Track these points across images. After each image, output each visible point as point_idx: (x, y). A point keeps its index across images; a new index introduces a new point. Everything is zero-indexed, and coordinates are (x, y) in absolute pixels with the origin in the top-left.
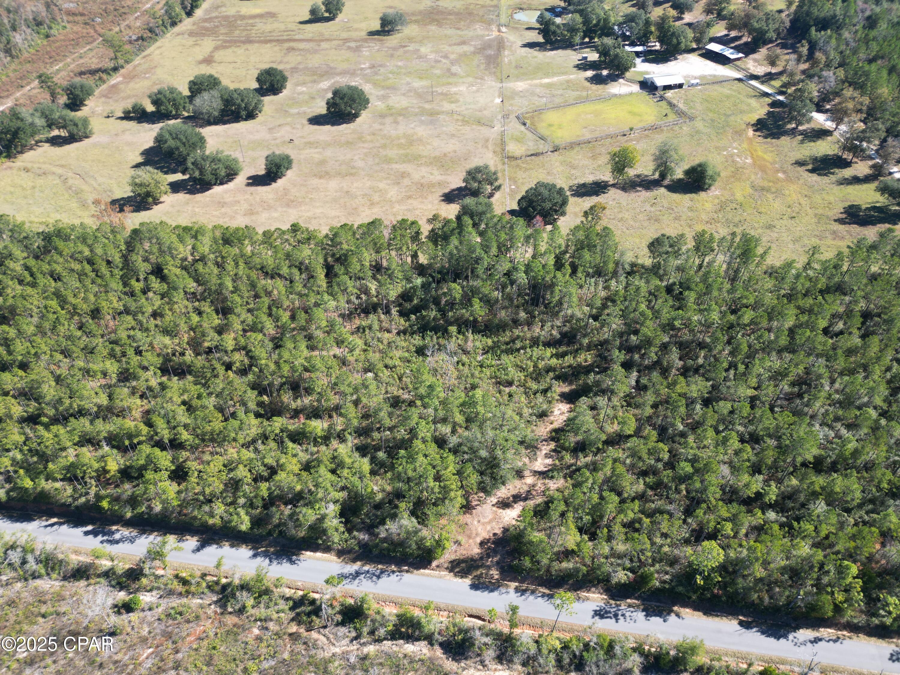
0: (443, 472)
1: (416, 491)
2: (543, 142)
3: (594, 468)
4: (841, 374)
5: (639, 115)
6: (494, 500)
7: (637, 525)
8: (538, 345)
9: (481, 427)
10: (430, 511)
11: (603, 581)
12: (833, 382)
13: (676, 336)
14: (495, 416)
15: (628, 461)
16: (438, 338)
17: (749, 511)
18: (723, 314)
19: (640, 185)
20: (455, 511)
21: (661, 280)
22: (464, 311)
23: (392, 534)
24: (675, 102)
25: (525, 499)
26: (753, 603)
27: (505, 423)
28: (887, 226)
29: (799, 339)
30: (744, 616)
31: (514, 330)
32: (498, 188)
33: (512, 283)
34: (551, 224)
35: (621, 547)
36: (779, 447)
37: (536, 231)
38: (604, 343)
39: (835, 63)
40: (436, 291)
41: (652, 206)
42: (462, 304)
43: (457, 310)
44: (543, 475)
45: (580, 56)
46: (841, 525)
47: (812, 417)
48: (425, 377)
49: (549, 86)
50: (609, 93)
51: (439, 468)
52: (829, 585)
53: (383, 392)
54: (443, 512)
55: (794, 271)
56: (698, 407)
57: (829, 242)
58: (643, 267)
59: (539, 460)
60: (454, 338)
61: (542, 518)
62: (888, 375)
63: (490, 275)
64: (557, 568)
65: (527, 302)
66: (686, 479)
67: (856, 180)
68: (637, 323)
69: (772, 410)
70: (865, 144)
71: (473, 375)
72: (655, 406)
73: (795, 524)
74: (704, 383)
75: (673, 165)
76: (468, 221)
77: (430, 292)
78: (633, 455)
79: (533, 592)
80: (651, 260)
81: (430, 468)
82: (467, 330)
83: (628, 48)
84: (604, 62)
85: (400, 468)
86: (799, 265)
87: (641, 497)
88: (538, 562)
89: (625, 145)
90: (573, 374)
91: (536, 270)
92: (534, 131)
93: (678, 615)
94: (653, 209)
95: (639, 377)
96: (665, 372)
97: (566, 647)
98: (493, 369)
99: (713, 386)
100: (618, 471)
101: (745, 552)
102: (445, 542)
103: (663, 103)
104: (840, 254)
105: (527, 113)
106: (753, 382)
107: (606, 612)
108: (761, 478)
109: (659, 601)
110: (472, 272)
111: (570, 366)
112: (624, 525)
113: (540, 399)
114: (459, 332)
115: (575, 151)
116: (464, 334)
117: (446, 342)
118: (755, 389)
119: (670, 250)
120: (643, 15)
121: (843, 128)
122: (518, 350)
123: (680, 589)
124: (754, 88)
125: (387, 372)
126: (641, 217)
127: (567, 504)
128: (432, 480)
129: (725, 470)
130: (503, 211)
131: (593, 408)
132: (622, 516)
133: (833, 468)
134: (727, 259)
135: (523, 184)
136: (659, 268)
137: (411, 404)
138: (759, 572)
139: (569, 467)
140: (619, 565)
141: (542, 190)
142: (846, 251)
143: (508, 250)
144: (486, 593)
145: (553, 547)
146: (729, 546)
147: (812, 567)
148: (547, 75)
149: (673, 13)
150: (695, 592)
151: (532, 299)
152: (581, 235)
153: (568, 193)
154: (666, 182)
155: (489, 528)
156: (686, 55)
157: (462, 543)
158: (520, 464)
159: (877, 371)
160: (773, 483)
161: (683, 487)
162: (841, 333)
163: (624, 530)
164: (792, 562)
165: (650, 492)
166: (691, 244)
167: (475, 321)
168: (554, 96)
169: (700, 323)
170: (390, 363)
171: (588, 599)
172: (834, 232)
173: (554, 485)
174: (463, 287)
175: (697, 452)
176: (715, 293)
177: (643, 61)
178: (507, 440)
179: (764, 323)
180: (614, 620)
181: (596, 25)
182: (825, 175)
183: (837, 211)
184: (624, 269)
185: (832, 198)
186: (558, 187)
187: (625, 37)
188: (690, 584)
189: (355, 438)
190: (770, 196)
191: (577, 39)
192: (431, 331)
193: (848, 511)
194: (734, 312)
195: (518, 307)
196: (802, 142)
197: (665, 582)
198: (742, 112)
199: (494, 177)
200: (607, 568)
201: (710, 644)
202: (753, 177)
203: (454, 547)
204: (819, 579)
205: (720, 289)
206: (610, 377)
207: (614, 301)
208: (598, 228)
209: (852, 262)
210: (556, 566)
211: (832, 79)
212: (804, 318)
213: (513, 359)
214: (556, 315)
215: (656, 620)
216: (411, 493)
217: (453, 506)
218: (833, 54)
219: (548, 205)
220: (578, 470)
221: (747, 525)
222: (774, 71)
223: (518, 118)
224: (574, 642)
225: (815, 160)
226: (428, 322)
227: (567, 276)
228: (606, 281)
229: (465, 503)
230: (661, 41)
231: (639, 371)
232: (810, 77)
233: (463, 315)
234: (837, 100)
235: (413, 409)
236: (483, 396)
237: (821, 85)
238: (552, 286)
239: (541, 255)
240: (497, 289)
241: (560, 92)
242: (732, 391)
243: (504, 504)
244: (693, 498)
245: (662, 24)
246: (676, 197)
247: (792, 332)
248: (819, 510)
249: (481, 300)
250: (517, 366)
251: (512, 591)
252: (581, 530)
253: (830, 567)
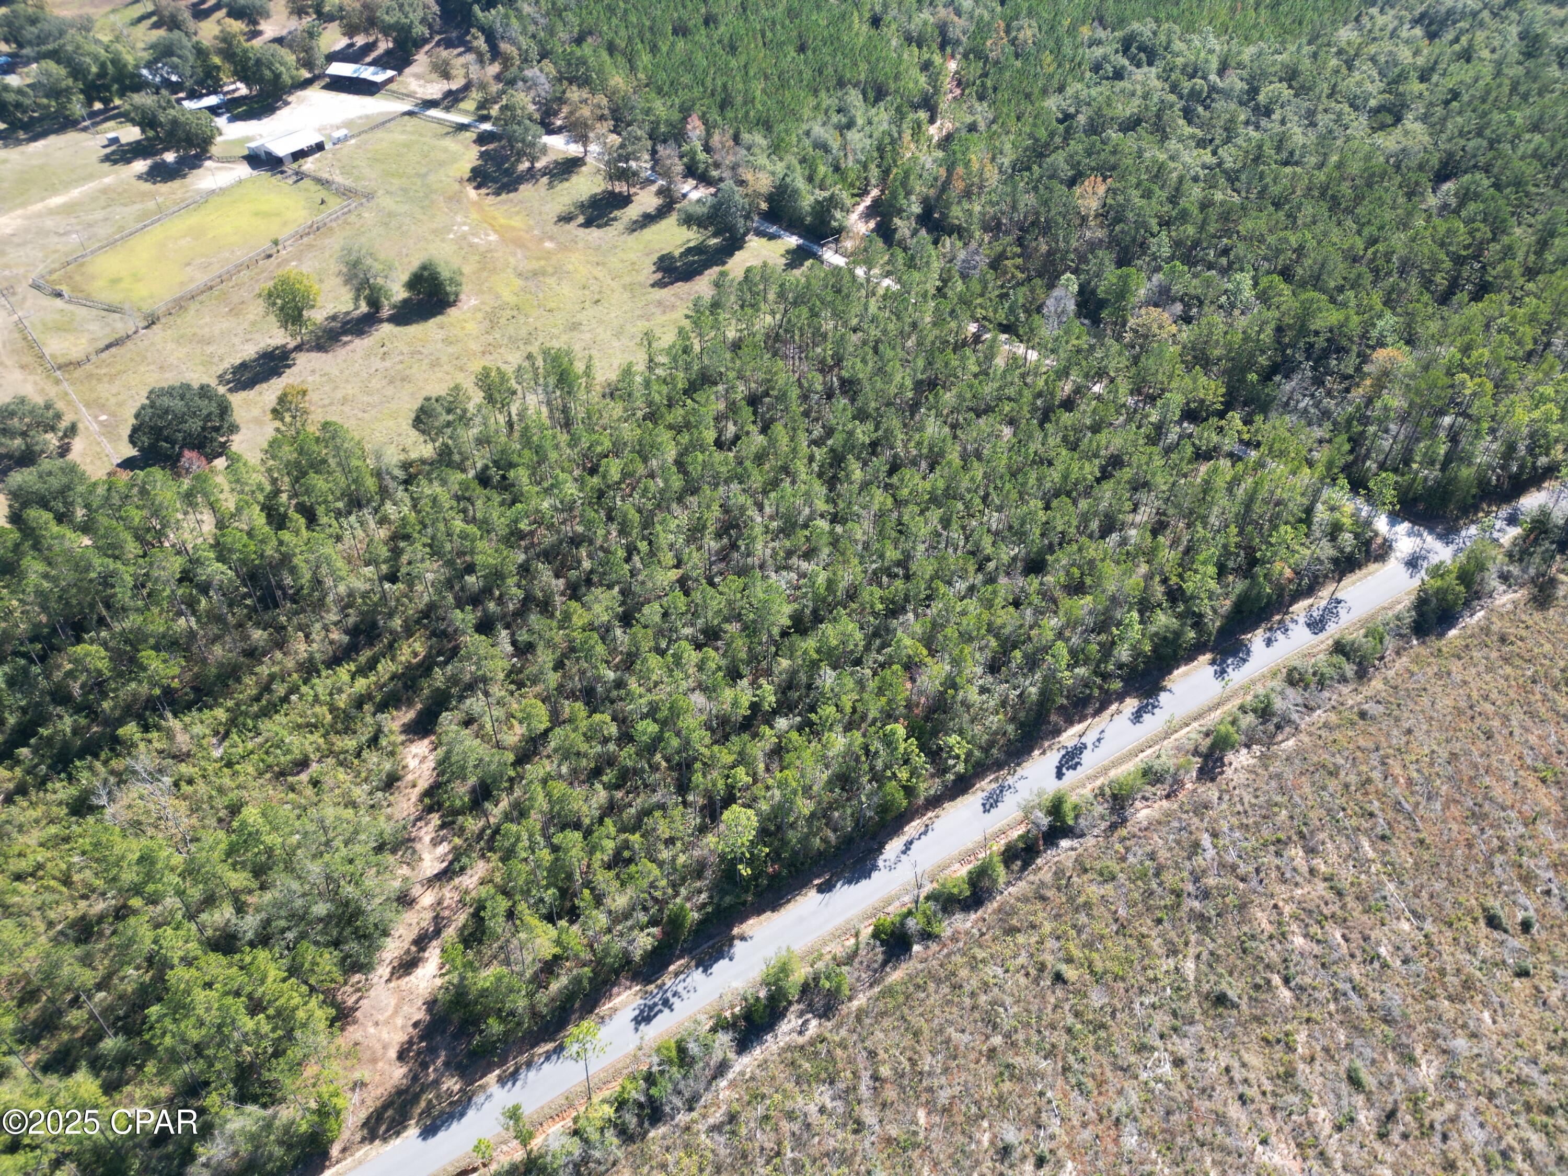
0: (261, 990)
1: (226, 1058)
2: (117, 316)
3: (519, 812)
4: (765, 492)
5: (278, 215)
6: (384, 971)
7: (626, 854)
8: (318, 672)
9: (289, 868)
10: (276, 1072)
11: (622, 967)
12: (760, 507)
13: (532, 545)
14: (306, 834)
15: (564, 770)
16: (105, 763)
17: (755, 735)
18: (580, 481)
19: (345, 332)
20: (322, 1039)
21: (464, 471)
22: (133, 685)
23: (220, 1163)
24: (325, 176)
25: (437, 932)
26: (820, 853)
27: (331, 834)
28: (716, 269)
29: (695, 470)
30: (818, 876)
31: (258, 669)
32: (72, 430)
33: (204, 589)
34: (220, 455)
35: (620, 901)
36: (745, 628)
37: (197, 478)
38: (429, 612)
39: (534, 54)
40: (48, 677)
41: (383, 359)
42: (121, 675)
43: (115, 690)
44: (445, 875)
45: (102, 139)
46: (861, 685)
47: (762, 567)
48: (120, 846)
49: (69, 209)
50: (198, 191)
51: (248, 989)
52: (887, 767)
53: (42, 927)
54: (300, 1055)
55: (638, 379)
56: (618, 632)
57: (660, 319)
58: (423, 462)
59: (427, 856)
60: (142, 746)
61: (480, 942)
62: (815, 467)
63: (149, 595)
64: (545, 1000)
65: (254, 609)
66: (656, 742)
67: (648, 220)
68: (464, 554)
69: (711, 584)
70: (633, 164)
71: (221, 790)
72: (559, 665)
73: (813, 716)
74: (608, 594)
75: (380, 281)
76: (38, 516)
77: (34, 685)
78: (566, 757)
79: (529, 1064)
80: (430, 446)
81: (230, 1000)
82: (161, 717)
83: (187, 104)
84: (157, 137)
85: (168, 1041)
86: (640, 367)
87: (611, 809)
88: (512, 1013)
89: (280, 272)
90: (406, 687)
91: (238, 546)
92: (87, 302)
93: (743, 938)
94: (388, 364)
95: (513, 635)
96: (546, 607)
97: (621, 1104)
98: (255, 757)
99: (622, 592)
100: (556, 794)
101: (777, 793)
102: (335, 1100)
103: (306, 183)
104: (681, 331)
105: (51, 272)
106: (669, 558)
107: (651, 1008)
108: (745, 682)
109: (711, 937)
110: (108, 606)
111: (394, 677)
112: (609, 867)
113: (372, 758)
114: (146, 728)
115: (192, 312)
116: (159, 728)
117: (128, 761)
118: (677, 567)
119: (450, 417)
120: (185, 40)
121: (594, 148)
122: (285, 699)
123: (728, 900)
124: (440, 122)
125: (27, 888)
126: (375, 383)
127: (506, 893)
128: (247, 1019)
129: (698, 699)
130: (109, 468)
131: (468, 722)
132: (598, 855)
133: (818, 619)
134: (542, 397)
135: (120, 404)
136: (450, 453)
137: (121, 913)
138: (805, 806)
139: (480, 836)
140: (631, 928)
141: (166, 401)
142: (687, 324)
143: (160, 535)
144: (455, 1126)
145: (521, 974)
146: (755, 799)
147: (857, 760)
148: (52, 190)
149: (237, 26)
150: (747, 891)
151: (260, 600)
152: (288, 453)
153: (222, 390)
154: (386, 312)
155: (399, 1021)
156: (300, 93)
157: (367, 1079)
158: (397, 884)
159: (800, 466)
160: (762, 681)
161: (658, 757)
162: (737, 438)
163: (612, 874)
164: (835, 767)
165: (619, 794)
166: (477, 397)
167: (168, 692)
168: (90, 225)
169: (556, 509)
170: (23, 865)
171: (615, 1010)
172: (660, 303)
173: (469, 880)
174: (105, 644)
175: (649, 697)
176: (553, 456)
177: (231, 120)
178: (351, 861)
179: (641, 470)
180: (666, 1011)
181: (102, 74)
182: (606, 224)
183: (648, 273)
184: (394, 478)
185: (632, 256)
186: (196, 385)
187: (175, 88)
188: (735, 884)
189: (27, 1052)
190: (551, 281)
191: (77, 107)
192: (82, 758)
193: (858, 662)
194: (593, 471)
195: (240, 625)
196: (551, 186)
197: (704, 905)
198: (442, 164)
199: (51, 413)
200: (618, 945)
201: (799, 947)
202: (512, 260)
203: (356, 1098)
204: (872, 768)
205: (557, 447)
206: (469, 658)
207: (407, 537)
208: (313, 429)
209: (700, 335)
210: (542, 997)
211: (543, 79)
212: (685, 438)
213: (284, 720)
214: (320, 605)
215: (721, 966)
216: (218, 1066)
217: (315, 1033)
218: (524, 42)
219: (194, 425)
220: (497, 831)
221: (760, 755)
222: (454, 87)
223: (36, 286)
224: (629, 1086)
225: (582, 207)
226: (66, 745)
227: (304, 533)
228: (376, 510)
229: (332, 1012)
230: (244, 79)
231: (507, 626)
232: (511, 83)
233: (135, 694)
234: (565, 110)
235: (132, 921)
236: (264, 815)
237: (533, 93)
238: (285, 560)
239: (233, 516)
240: (180, 614)
241: (99, 215)
242: (650, 585)
243: (407, 965)
244: (679, 764)
245: (228, 48)
246: (414, 330)
247: (680, 464)
248: (829, 682)
249: (157, 648)
250: (299, 726)
251: (494, 1089)
252: (550, 918)
253: (876, 745)
